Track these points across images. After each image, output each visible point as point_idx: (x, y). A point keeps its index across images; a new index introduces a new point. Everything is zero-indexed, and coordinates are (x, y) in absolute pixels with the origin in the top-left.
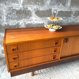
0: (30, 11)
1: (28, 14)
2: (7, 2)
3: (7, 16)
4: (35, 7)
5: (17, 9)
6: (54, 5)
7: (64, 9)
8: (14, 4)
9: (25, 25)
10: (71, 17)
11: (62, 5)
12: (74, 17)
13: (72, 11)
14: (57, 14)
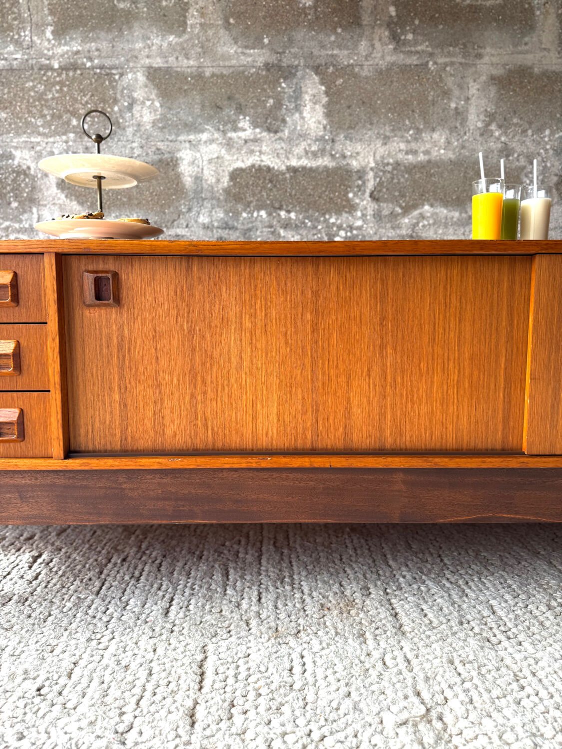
0: (25, 173)
1: (16, 189)
6: (191, 127)
7: (271, 154)
10: (349, 212)
11: (255, 124)
12: (385, 212)
13: (355, 164)
14: (227, 191)
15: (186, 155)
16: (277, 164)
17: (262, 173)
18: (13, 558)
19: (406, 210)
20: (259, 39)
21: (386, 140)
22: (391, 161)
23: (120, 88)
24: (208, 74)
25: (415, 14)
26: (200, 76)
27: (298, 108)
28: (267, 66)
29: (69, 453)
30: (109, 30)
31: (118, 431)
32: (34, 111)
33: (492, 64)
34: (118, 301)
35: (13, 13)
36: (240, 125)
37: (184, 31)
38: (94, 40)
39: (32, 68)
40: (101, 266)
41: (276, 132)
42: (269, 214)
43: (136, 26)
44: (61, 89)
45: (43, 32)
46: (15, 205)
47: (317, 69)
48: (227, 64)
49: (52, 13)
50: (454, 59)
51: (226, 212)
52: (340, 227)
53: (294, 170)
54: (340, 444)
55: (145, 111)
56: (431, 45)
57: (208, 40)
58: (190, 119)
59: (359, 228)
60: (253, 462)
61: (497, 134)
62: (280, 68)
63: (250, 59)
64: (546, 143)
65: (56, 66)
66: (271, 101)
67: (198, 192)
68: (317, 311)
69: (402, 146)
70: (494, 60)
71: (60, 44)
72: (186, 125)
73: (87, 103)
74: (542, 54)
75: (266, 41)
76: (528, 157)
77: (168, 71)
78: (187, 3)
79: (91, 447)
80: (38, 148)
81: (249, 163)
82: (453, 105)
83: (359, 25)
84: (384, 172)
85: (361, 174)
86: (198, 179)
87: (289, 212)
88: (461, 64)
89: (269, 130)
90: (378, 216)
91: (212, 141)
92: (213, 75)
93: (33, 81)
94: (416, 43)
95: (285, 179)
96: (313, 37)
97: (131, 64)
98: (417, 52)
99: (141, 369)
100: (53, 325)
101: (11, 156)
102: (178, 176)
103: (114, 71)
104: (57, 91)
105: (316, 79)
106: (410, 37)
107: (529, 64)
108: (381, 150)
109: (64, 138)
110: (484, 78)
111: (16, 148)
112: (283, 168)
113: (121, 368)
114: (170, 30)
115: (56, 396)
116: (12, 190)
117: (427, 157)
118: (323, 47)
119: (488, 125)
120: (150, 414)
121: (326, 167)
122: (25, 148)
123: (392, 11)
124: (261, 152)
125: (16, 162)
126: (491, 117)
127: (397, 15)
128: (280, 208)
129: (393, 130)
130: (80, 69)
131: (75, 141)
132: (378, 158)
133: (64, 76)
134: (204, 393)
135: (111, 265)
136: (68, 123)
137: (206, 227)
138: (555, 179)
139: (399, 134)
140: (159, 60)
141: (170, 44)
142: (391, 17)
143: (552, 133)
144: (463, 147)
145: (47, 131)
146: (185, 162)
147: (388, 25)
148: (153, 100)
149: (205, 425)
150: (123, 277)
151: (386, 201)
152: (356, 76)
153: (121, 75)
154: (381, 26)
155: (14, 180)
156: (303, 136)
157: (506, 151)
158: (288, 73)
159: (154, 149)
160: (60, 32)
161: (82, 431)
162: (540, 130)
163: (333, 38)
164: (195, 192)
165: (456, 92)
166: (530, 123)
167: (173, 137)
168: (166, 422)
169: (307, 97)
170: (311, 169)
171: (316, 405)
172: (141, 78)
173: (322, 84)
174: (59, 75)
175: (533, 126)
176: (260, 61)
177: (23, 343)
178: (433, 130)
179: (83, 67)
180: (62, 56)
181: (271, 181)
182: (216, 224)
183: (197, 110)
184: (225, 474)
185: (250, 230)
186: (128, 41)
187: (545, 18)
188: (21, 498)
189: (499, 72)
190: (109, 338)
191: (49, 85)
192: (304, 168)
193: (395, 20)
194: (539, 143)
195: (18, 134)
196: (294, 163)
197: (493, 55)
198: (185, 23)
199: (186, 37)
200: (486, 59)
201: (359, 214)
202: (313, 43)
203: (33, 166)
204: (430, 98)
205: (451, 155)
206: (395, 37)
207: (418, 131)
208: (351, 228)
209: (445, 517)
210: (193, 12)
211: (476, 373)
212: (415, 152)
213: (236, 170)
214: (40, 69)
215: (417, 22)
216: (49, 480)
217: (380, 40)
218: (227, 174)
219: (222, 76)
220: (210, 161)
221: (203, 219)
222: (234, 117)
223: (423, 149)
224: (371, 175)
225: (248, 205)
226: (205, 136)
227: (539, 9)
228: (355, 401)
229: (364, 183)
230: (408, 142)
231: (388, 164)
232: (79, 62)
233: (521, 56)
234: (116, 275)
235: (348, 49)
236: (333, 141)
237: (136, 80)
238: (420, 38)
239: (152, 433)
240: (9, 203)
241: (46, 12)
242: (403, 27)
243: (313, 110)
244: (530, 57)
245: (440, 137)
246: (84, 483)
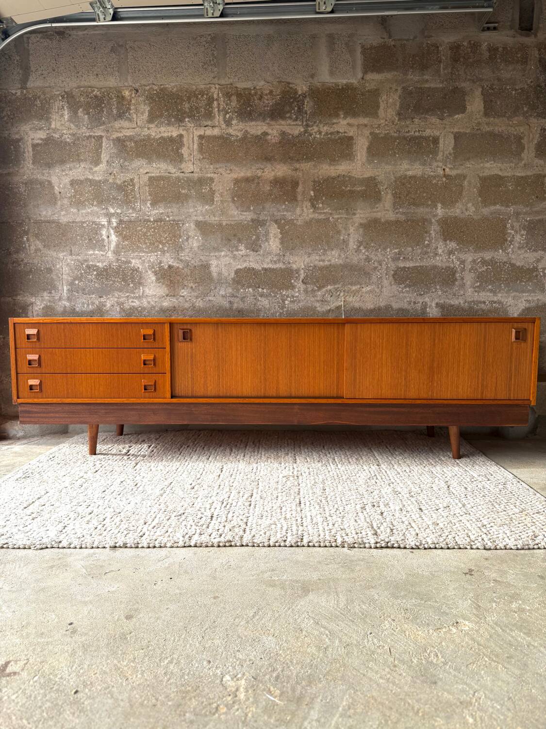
0: (137, 270)
1: (132, 278)
2: (75, 249)
3: (72, 284)
4: (153, 258)
5: (100, 265)
6: (216, 249)
7: (254, 262)
8: (91, 252)
9: (123, 310)
10: (292, 289)
11: (247, 248)
12: (310, 289)
13: (294, 267)
14: (233, 279)
15: (214, 263)
16: (257, 267)
17: (250, 271)
18: (140, 446)
19: (320, 288)
20: (249, 208)
21: (309, 255)
22: (312, 265)
23: (182, 230)
24: (224, 224)
25: (323, 195)
26: (221, 225)
27: (267, 240)
28: (253, 220)
29: (172, 397)
30: (177, 203)
31: (190, 389)
32: (142, 241)
33: (361, 218)
34: (191, 340)
35: (132, 195)
36: (239, 248)
37: (213, 204)
38: (170, 207)
39: (141, 221)
40: (185, 327)
41: (257, 252)
42: (254, 290)
43: (190, 201)
44: (154, 231)
45: (146, 204)
46: (131, 285)
47: (276, 222)
48: (233, 219)
49: (150, 195)
50: (342, 216)
51: (233, 289)
52: (288, 296)
53: (266, 270)
54: (275, 395)
55: (195, 242)
56: (331, 209)
57: (224, 208)
58: (216, 245)
59: (297, 297)
60: (241, 401)
61: (363, 251)
62: (259, 221)
63: (244, 217)
64: (388, 255)
65: (152, 220)
66: (254, 237)
67: (219, 280)
68: (265, 344)
69: (317, 258)
70: (362, 216)
71: (154, 209)
72: (214, 248)
73: (167, 237)
74: (385, 212)
75: (252, 208)
76: (378, 262)
77: (205, 223)
78: (214, 191)
79: (180, 395)
80: (143, 259)
81: (244, 266)
82: (342, 238)
83: (296, 200)
84: (309, 270)
85: (297, 271)
86: (220, 274)
87: (263, 289)
88: (345, 218)
89: (253, 250)
90: (306, 291)
91: (227, 256)
92: (227, 225)
93: (141, 227)
94: (324, 208)
95: (261, 274)
96: (274, 206)
97: (188, 219)
98: (324, 213)
99: (199, 365)
100: (168, 349)
101: (130, 262)
102: (210, 273)
103: (179, 223)
104: (153, 232)
105: (276, 226)
106: (321, 205)
107: (379, 217)
108: (307, 260)
109: (156, 254)
110: (357, 224)
111: (133, 258)
112: (260, 268)
113: (192, 365)
114: (207, 203)
115: (168, 375)
116: (130, 279)
117: (329, 263)
118: (279, 211)
119: (359, 247)
120: (202, 382)
121: (280, 268)
122: (137, 258)
123: (312, 193)
124: (249, 261)
125: (132, 265)
126: (360, 243)
127: (314, 195)
128: (259, 287)
129: (313, 250)
130: (164, 221)
131: (161, 255)
132: (305, 263)
133: (156, 224)
134: (223, 374)
135: (189, 327)
136: (158, 247)
137: (223, 296)
138: (393, 272)
139: (316, 252)
140: (201, 217)
141: (206, 210)
142: (311, 196)
143: (391, 250)
144: (347, 258)
145: (147, 250)
146: (213, 266)
147: (310, 200)
148: (198, 236)
149: (223, 387)
150: (193, 331)
151: (309, 284)
152: (295, 225)
153: (183, 224)
154: (306, 200)
155: (131, 274)
156: (269, 253)
157: (368, 259)
158: (262, 223)
159: (198, 259)
160: (154, 204)
161: (177, 388)
162: (385, 249)
163: (284, 207)
164: (218, 280)
165: (343, 232)
166: (380, 246)
167: (208, 254)
168: (208, 385)
169: (271, 235)
170: (273, 269)
171: (265, 379)
172: (193, 226)
173: (279, 228)
174: (153, 224)
175: (381, 247)
176: (249, 218)
177: (157, 355)
178: (332, 250)
179: (165, 220)
180: (155, 215)
181: (254, 275)
182: (228, 295)
183: (219, 241)
184: (231, 405)
185: (244, 297)
186: (186, 208)
187: (386, 196)
188: (154, 413)
189: (364, 221)
190: (187, 354)
191: (149, 228)
192: (270, 268)
193: (314, 197)
194: (384, 255)
195: (133, 252)
196: (265, 266)
197: (361, 214)
198: (213, 200)
199: (214, 206)
200: (358, 216)
201: (297, 290)
202: (274, 209)
203: (141, 267)
204: (331, 235)
205: (341, 262)
206: (313, 206)
207: (325, 250)
208: (293, 296)
209: (315, 422)
210: (217, 194)
211: (326, 367)
212: (323, 261)
213: (237, 269)
214: (144, 221)
215: (324, 198)
216: (165, 406)
217: (306, 207)
218: (233, 271)
219: (231, 225)
220: (225, 265)
221: (222, 292)
222: (236, 245)
223: (327, 259)
224: (302, 272)
225: (243, 285)
226: (223, 253)
227: (383, 191)
228: (280, 378)
229: (299, 275)
230: (320, 256)
231: (311, 266)
232: (163, 218)
233: (375, 214)
234: (190, 330)
235: (291, 212)
236: (284, 256)
237: (190, 227)
238: (325, 206)
239: (203, 390)
240: (129, 285)
241: (148, 194)
242: (317, 201)
243: (274, 240)
244: (380, 214)
245: (335, 253)
246: (178, 408)
